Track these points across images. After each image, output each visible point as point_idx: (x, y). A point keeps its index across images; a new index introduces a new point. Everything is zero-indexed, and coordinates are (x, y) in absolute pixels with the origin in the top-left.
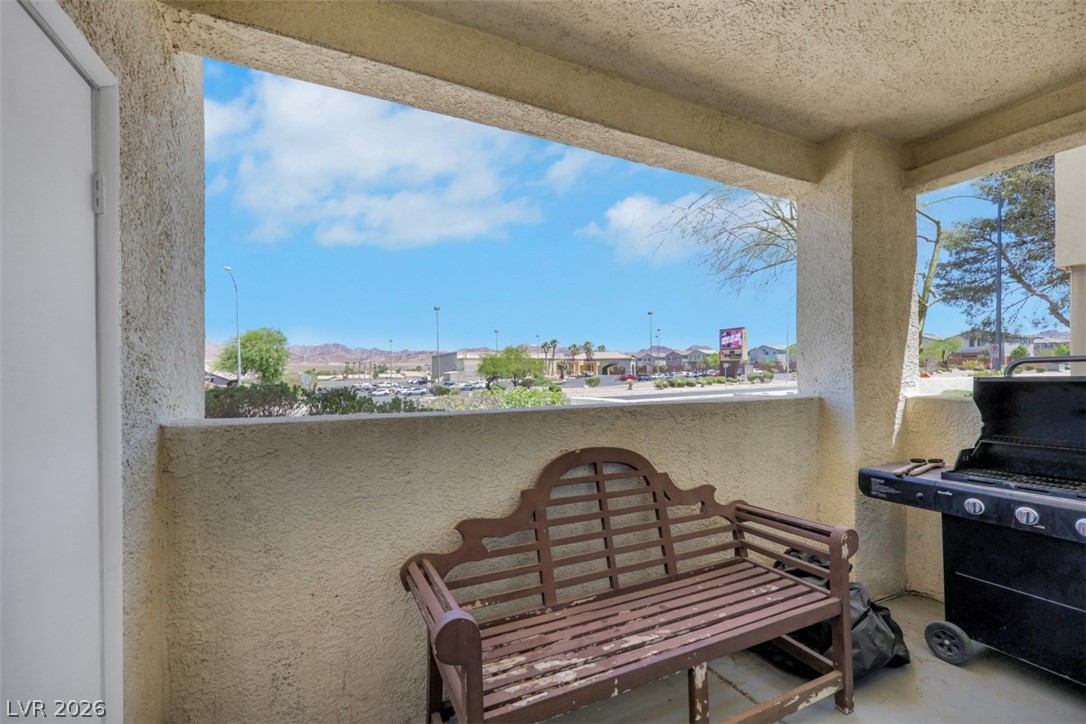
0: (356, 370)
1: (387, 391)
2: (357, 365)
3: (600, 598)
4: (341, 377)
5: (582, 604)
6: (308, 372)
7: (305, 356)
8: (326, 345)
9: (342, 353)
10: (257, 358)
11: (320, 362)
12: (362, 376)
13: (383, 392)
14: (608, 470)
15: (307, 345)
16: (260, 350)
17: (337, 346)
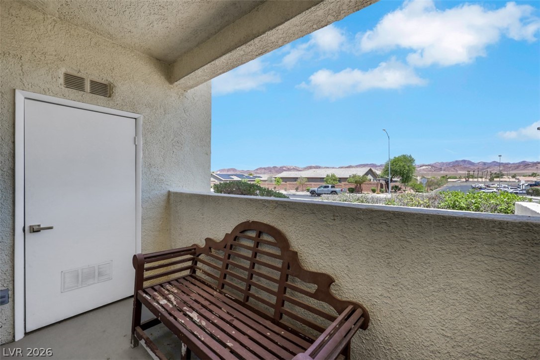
0: (476, 176)
1: (495, 190)
2: (476, 173)
3: (236, 301)
4: (464, 180)
5: (229, 298)
6: (443, 177)
7: (443, 168)
8: (457, 161)
9: (468, 166)
10: (399, 170)
11: (452, 171)
12: (480, 180)
13: (492, 191)
14: (266, 237)
15: (444, 162)
16: (400, 166)
17: (464, 161)
